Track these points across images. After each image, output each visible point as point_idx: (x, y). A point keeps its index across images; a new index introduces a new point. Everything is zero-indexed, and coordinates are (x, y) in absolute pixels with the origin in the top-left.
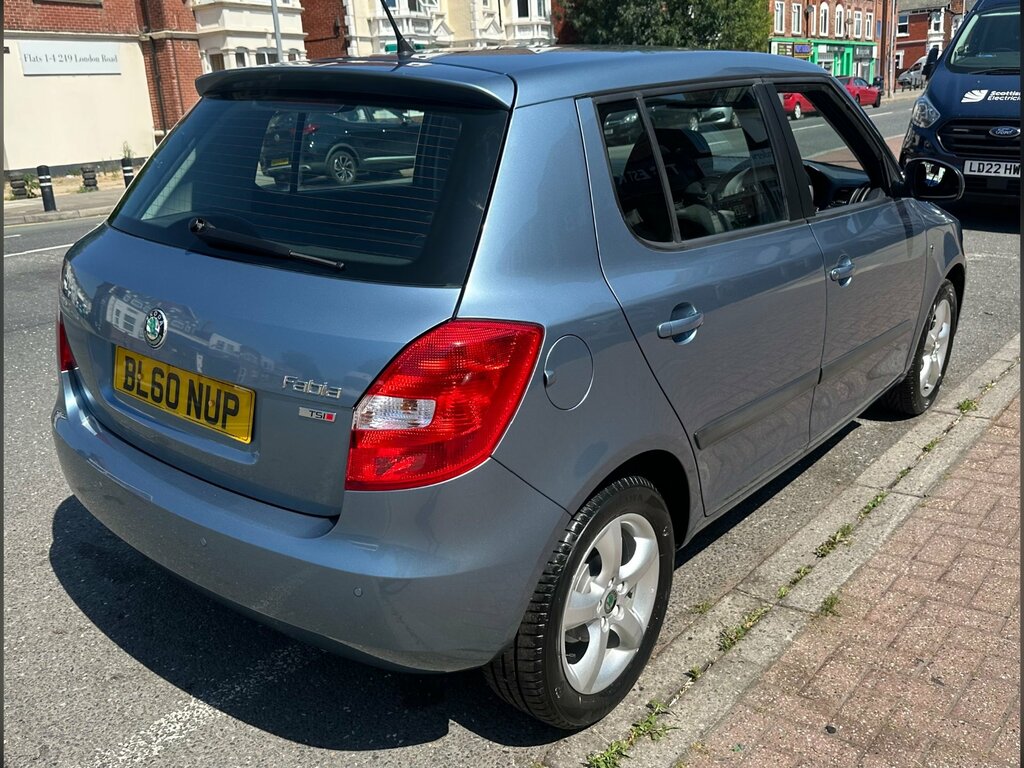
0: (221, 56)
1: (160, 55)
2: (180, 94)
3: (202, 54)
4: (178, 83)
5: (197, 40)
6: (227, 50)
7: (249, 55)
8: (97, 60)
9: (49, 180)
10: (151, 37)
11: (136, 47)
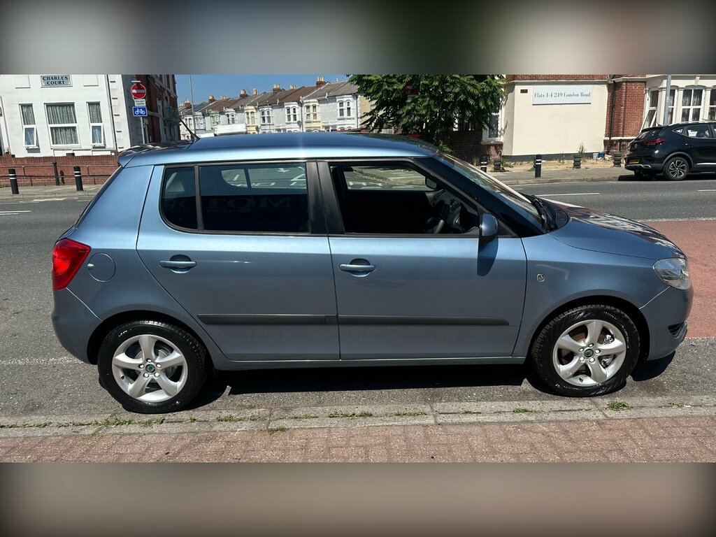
0: (657, 92)
1: (617, 92)
2: (624, 115)
3: (646, 91)
4: (625, 109)
5: (645, 82)
6: (662, 88)
7: (678, 91)
8: (578, 95)
9: (540, 162)
10: (614, 81)
11: (605, 87)
